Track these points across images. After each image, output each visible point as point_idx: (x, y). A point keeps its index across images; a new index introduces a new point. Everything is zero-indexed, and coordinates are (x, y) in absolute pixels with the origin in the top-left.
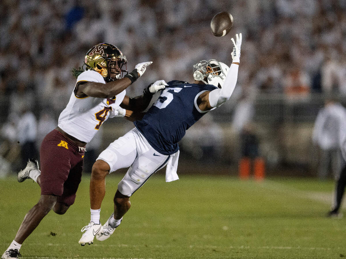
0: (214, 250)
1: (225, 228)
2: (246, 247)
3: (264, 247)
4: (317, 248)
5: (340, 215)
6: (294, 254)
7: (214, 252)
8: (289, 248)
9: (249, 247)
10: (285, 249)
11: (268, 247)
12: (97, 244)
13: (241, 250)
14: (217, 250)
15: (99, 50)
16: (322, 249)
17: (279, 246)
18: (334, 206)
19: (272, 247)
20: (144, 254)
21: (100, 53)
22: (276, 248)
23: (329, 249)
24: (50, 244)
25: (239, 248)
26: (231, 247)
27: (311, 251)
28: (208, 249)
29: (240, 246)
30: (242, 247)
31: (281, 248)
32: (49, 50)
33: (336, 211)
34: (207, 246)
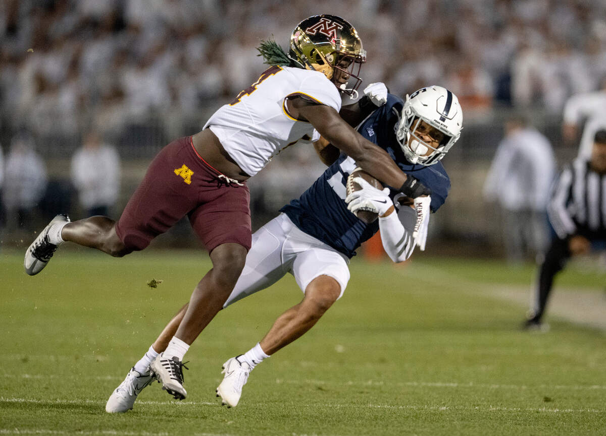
0: (320, 389)
1: (340, 349)
2: (377, 384)
3: (409, 384)
4: (503, 386)
5: (545, 327)
6: (462, 396)
7: (320, 391)
8: (454, 385)
9: (382, 383)
10: (446, 387)
11: (415, 384)
12: (111, 375)
13: (367, 387)
14: (324, 388)
15: (328, 29)
16: (512, 387)
17: (435, 382)
18: (532, 309)
19: (424, 384)
20: (195, 394)
21: (329, 36)
22: (430, 384)
23: (524, 387)
24: (27, 376)
25: (365, 384)
26: (350, 383)
27: (493, 391)
28: (308, 385)
29: (367, 380)
30: (370, 383)
31: (439, 384)
32: (27, 27)
33: (537, 319)
34: (308, 381)
